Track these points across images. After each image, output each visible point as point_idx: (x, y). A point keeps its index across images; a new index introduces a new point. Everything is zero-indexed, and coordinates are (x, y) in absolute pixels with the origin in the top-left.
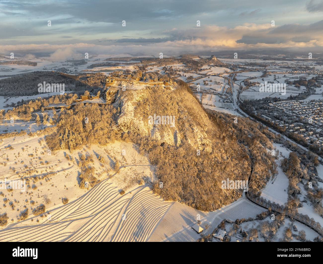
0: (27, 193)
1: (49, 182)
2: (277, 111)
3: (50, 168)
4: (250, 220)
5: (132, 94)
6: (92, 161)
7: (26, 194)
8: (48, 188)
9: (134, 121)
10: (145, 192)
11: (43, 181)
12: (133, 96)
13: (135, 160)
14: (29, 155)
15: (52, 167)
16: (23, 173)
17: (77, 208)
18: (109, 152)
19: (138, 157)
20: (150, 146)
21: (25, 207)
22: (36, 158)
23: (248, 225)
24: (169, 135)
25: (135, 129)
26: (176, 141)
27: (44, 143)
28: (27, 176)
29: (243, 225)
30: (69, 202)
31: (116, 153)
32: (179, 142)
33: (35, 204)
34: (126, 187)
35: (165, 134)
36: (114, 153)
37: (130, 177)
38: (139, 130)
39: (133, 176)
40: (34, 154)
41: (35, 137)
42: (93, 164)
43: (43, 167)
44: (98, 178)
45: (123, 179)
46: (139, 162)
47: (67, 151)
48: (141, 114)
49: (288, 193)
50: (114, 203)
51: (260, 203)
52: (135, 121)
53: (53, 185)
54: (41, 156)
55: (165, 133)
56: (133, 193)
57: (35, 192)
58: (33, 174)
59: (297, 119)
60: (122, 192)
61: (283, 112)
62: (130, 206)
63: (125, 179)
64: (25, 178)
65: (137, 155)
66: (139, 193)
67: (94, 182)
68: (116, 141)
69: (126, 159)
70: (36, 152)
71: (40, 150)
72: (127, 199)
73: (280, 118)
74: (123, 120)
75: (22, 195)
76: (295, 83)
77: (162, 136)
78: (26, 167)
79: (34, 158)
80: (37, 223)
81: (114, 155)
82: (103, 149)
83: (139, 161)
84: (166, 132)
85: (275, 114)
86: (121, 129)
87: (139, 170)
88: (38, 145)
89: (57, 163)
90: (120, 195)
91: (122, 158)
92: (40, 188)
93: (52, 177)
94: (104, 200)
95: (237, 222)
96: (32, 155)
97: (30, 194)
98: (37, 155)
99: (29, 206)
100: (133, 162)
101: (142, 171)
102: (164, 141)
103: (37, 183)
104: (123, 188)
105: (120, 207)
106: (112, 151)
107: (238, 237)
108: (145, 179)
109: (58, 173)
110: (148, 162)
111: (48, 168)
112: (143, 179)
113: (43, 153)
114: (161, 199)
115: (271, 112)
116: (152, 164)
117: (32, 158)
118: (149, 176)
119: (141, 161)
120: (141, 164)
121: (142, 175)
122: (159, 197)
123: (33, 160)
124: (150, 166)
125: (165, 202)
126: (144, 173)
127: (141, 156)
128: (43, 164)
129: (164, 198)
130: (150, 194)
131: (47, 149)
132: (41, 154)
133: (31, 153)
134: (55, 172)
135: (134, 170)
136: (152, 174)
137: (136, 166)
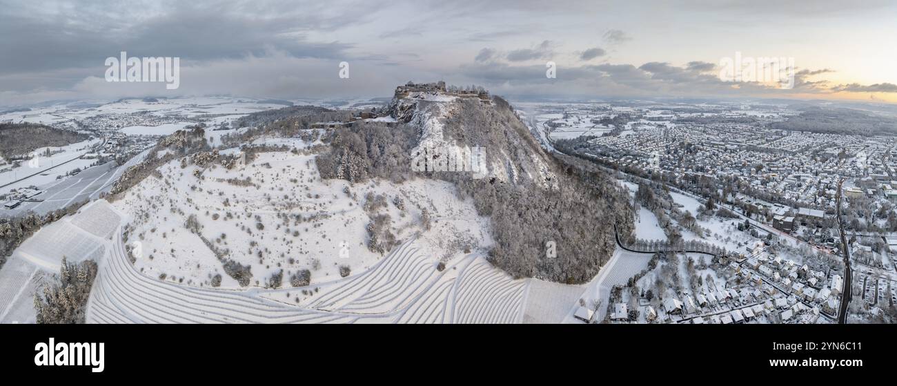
0: (284, 240)
1: (318, 229)
2: (599, 147)
3: (320, 205)
4: (644, 273)
6: (386, 205)
7: (283, 243)
8: (317, 240)
9: (444, 145)
10: (478, 266)
11: (309, 225)
13: (451, 209)
14: (291, 181)
15: (324, 204)
16: (281, 205)
17: (365, 290)
18: (408, 195)
19: (457, 205)
20: (474, 184)
21: (279, 265)
22: (301, 186)
23: (645, 281)
24: (500, 167)
26: (511, 176)
27: (313, 166)
28: (286, 212)
29: (639, 284)
30: (352, 274)
32: (516, 177)
33: (295, 264)
34: (445, 257)
35: (494, 165)
36: (416, 198)
37: (447, 240)
39: (453, 238)
40: (299, 179)
41: (300, 156)
42: (387, 210)
43: (310, 202)
44: (398, 238)
45: (438, 242)
46: (458, 213)
47: (346, 183)
48: (454, 136)
49: (661, 228)
50: (430, 287)
51: (642, 249)
53: (324, 236)
54: (309, 184)
56: (459, 267)
57: (296, 241)
58: (296, 211)
59: (624, 153)
60: (441, 267)
61: (607, 147)
62: (459, 295)
63: (440, 243)
64: (284, 215)
65: (453, 200)
66: (469, 268)
67: (392, 242)
68: (417, 178)
69: (437, 208)
70: (301, 177)
71: (307, 176)
72: (450, 280)
73: (607, 154)
75: (275, 242)
76: (602, 122)
77: (490, 170)
78: (286, 197)
79: (298, 186)
80: (295, 303)
81: (416, 200)
82: (398, 188)
84: (494, 162)
85: (599, 150)
87: (461, 226)
88: (305, 168)
89: (332, 200)
90: (437, 273)
91: (429, 205)
92: (303, 235)
93: (324, 221)
94: (412, 279)
95: (631, 284)
96: (295, 181)
97: (288, 243)
98: (302, 182)
99: (285, 266)
100: (449, 212)
101: (466, 228)
102: (494, 177)
103: (301, 227)
104: (440, 258)
105: (443, 297)
106: (412, 193)
107: (643, 304)
108: (472, 242)
109: (333, 216)
110: (474, 213)
111: (318, 205)
112: (469, 242)
113: (311, 181)
114: (507, 278)
115: (594, 149)
116: (481, 214)
117: (294, 185)
118: (479, 237)
119: (461, 211)
120: (462, 216)
121: (468, 236)
122: (502, 274)
123: (296, 189)
124: (478, 219)
125: (513, 282)
126: (469, 231)
127: (460, 202)
128: (311, 197)
129: (511, 274)
130: (487, 269)
131: (318, 175)
132: (309, 181)
133: (294, 178)
134: (329, 214)
135: (452, 226)
136: (483, 232)
137: (455, 219)
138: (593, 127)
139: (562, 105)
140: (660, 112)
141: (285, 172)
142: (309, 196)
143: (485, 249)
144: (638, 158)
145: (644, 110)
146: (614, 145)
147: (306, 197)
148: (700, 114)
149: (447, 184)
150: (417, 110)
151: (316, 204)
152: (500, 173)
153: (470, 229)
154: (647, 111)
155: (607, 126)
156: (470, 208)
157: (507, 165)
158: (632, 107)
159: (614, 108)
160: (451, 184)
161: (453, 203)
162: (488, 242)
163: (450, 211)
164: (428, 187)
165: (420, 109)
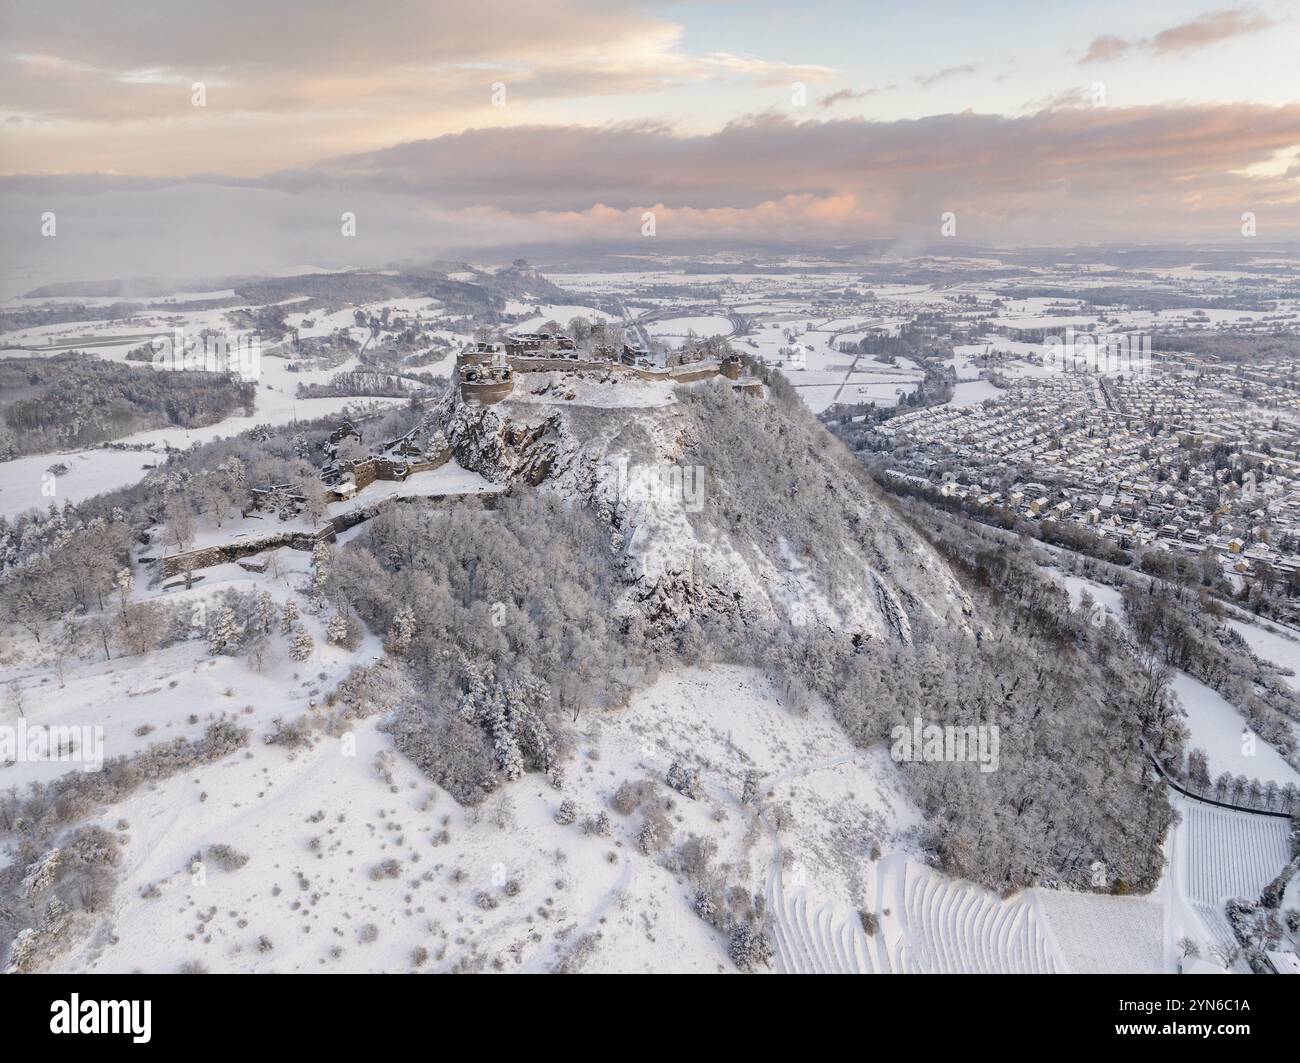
2: (922, 450)
3: (542, 913)
5: (642, 430)
9: (706, 556)
10: (920, 886)
12: (648, 439)
13: (783, 746)
19: (793, 731)
25: (721, 593)
31: (688, 735)
34: (856, 890)
36: (682, 737)
37: (822, 839)
38: (737, 596)
40: (397, 855)
42: (683, 821)
45: (816, 856)
46: (805, 754)
48: (717, 523)
52: (708, 559)
55: (843, 591)
61: (948, 451)
65: (774, 717)
66: (908, 899)
69: (745, 751)
70: (400, 842)
73: (956, 475)
74: (662, 560)
76: (867, 347)
77: (842, 609)
83: (804, 749)
84: (844, 586)
86: (664, 609)
87: (828, 787)
89: (555, 874)
90: (872, 942)
91: (724, 750)
98: (417, 859)
100: (781, 757)
101: (843, 792)
102: (858, 631)
104: (852, 898)
108: (873, 825)
109: (604, 929)
110: (844, 744)
111: (536, 917)
112: (865, 826)
113: (444, 838)
114: (988, 898)
115: (906, 455)
116: (862, 743)
117: (400, 885)
118: (881, 808)
119: (809, 746)
120: (819, 760)
121: (856, 812)
122: (972, 891)
123: (421, 896)
124: (860, 760)
125: (1005, 904)
126: (852, 796)
127: (798, 720)
128: (492, 905)
129: (993, 889)
130: (940, 889)
131: (445, 803)
132: (435, 844)
133: (377, 858)
134: (585, 927)
135: (807, 795)
136: (885, 792)
137: (805, 772)
138: (852, 369)
139: (704, 279)
140: (1038, 304)
141: (324, 850)
142: (486, 902)
143: (908, 836)
144: (1066, 493)
145: (985, 298)
146: (968, 440)
147: (479, 912)
148: (1189, 313)
149: (744, 673)
150: (571, 442)
151: (529, 920)
152: (866, 618)
153: (854, 791)
154: (997, 303)
155: (892, 362)
156: (828, 731)
157: (871, 587)
158: (936, 287)
159: (877, 291)
160: (752, 672)
161: (778, 725)
162: (904, 815)
163: (783, 753)
164: (695, 693)
165: (583, 440)
